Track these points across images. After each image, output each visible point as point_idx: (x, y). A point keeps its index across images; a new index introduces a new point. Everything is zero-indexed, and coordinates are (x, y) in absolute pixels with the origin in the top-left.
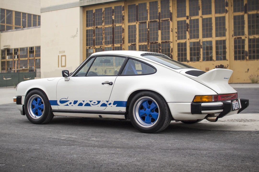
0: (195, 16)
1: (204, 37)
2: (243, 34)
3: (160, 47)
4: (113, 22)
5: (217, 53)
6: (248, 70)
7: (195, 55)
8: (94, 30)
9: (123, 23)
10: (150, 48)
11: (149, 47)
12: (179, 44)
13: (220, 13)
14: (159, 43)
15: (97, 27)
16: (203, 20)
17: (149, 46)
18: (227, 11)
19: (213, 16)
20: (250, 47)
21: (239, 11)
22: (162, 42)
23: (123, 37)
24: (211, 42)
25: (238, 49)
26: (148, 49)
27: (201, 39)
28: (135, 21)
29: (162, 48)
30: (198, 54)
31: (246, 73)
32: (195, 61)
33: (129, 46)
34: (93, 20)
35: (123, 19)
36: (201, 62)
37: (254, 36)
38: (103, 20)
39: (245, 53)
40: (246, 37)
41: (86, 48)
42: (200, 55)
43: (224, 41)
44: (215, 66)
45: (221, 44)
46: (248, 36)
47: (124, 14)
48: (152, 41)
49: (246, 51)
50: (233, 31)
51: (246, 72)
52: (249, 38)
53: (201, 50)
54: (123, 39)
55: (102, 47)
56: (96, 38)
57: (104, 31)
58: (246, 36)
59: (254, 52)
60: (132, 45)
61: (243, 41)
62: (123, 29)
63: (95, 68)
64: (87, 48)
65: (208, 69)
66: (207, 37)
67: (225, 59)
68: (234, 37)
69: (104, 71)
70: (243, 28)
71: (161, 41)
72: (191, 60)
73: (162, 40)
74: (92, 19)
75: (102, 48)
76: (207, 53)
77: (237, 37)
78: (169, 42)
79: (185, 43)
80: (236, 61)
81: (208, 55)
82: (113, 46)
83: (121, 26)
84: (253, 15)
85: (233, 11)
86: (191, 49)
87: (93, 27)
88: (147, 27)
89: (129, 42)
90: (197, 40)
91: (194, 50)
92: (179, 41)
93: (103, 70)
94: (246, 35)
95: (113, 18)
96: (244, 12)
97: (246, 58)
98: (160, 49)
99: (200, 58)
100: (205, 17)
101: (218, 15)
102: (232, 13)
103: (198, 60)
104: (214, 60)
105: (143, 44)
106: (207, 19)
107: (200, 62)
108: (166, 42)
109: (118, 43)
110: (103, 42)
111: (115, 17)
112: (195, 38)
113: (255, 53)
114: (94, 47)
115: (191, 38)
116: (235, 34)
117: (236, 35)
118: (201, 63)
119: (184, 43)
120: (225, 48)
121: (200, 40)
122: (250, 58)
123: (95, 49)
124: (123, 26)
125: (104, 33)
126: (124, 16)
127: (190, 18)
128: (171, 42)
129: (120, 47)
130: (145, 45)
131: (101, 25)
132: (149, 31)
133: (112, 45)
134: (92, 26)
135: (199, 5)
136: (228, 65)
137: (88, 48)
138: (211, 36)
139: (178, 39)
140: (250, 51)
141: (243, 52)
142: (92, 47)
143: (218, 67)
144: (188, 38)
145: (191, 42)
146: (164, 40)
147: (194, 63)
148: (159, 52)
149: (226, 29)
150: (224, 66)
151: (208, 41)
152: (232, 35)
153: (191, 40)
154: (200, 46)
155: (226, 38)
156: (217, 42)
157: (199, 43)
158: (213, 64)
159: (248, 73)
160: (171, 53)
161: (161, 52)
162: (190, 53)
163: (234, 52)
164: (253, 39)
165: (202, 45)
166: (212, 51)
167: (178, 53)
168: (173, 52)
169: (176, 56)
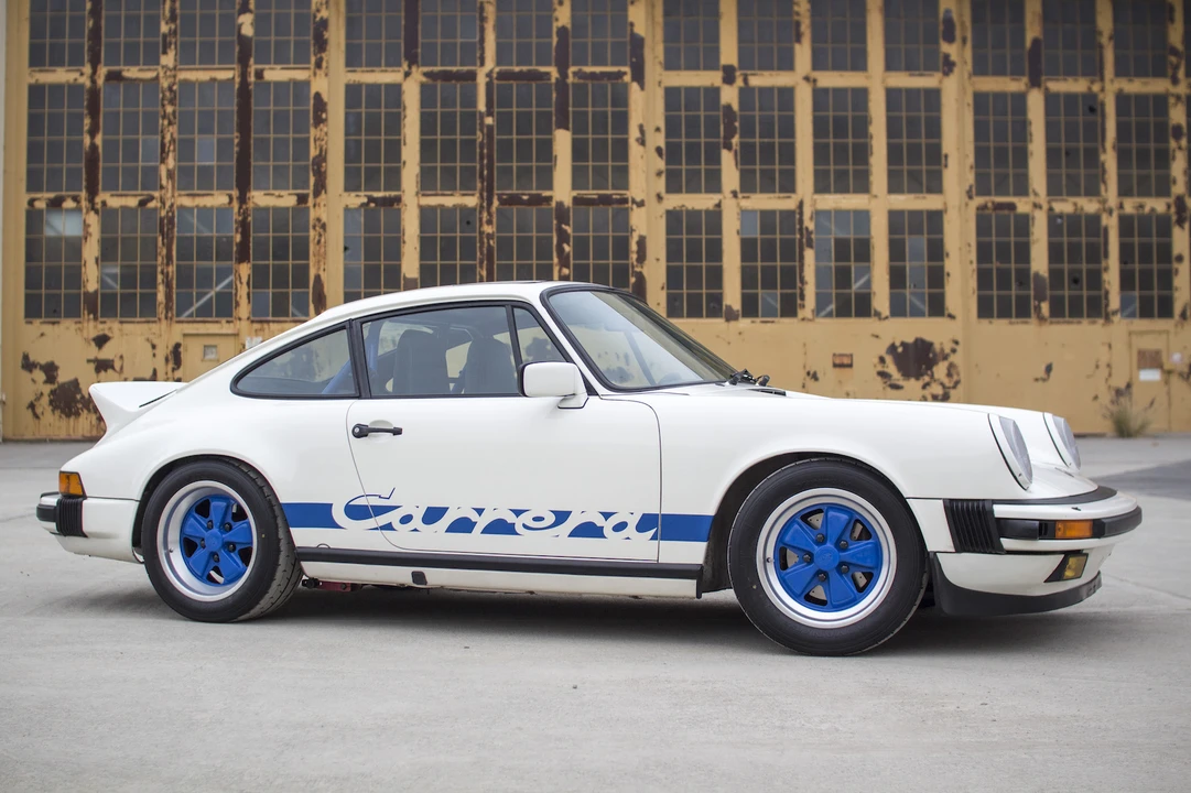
0: (774, 73)
1: (821, 187)
2: (1022, 188)
3: (568, 224)
4: (244, 52)
5: (897, 278)
6: (1049, 369)
7: (769, 284)
8: (94, 93)
9: (319, 65)
10: (498, 231)
11: (495, 220)
12: (673, 217)
13: (911, 67)
14: (560, 204)
15: (115, 77)
16: (820, 96)
17: (490, 214)
18: (948, 66)
19: (876, 80)
20: (1055, 253)
21: (999, 71)
22: (576, 200)
23: (313, 152)
24: (863, 217)
25: (995, 265)
26: (481, 233)
27: (807, 197)
28: (400, 65)
29: (574, 231)
30: (792, 278)
31: (1040, 383)
32: (776, 316)
33: (347, 209)
34: (90, 23)
35: (322, 45)
36: (810, 320)
37: (1075, 204)
38: (165, 36)
39: (1032, 286)
40: (1036, 206)
41: (25, 205)
42: (799, 284)
43: (935, 219)
44: (887, 344)
45: (916, 230)
46: (1049, 202)
47: (324, 13)
48: (514, 191)
49: (1037, 274)
50: (971, 167)
51: (1037, 380)
52: (1051, 209)
53: (809, 255)
54: (319, 166)
55: (152, 205)
56: (104, 142)
57: (172, 102)
58: (1037, 200)
59: (1076, 281)
60: (372, 205)
61: (1024, 224)
62: (320, 105)
63: (93, 334)
64: (31, 202)
65: (846, 361)
66: (842, 189)
67: (937, 307)
68: (979, 200)
69: (162, 352)
70: (1022, 157)
71: (575, 193)
72: (750, 308)
73: (575, 186)
74: (77, 23)
75: (155, 210)
76: (843, 278)
77: (993, 203)
78: (625, 201)
79: (715, 216)
80: (985, 322)
81: (849, 286)
82: (243, 199)
83: (307, 84)
84: (1071, 98)
85: (969, 67)
86: (748, 248)
87: (87, 69)
88: (482, 107)
89: (351, 185)
90: (789, 204)
91: (769, 254)
92: (674, 201)
93: (154, 347)
94: (1036, 194)
95: (248, 30)
96: (1025, 80)
97: (1038, 309)
98: (563, 237)
99: (799, 302)
100: (830, 80)
101: (902, 80)
102: (966, 76)
103: (790, 308)
104: (883, 316)
105: (449, 201)
106: (839, 93)
107: (803, 319)
108: (605, 200)
109: (275, 188)
110: (164, 173)
111: (256, 24)
112: (773, 191)
113: (1081, 289)
114: (91, 200)
115: (747, 186)
116: (981, 187)
117: (988, 193)
118: (810, 325)
119: (707, 212)
120: (937, 251)
121: (801, 205)
122: (1057, 312)
123: (97, 212)
124: (319, 85)
125: (174, 112)
126: (324, 24)
127: (746, 81)
128: (634, 201)
129: (293, 208)
130: (464, 209)
131: (153, 60)
132: (490, 128)
133: (235, 193)
134: (76, 62)
135: (798, 14)
136: (957, 343)
137: (41, 205)
138: (863, 186)
139: (673, 186)
140: (1055, 274)
141: (1024, 277)
142: (76, 199)
143: (900, 350)
144: (733, 188)
145: (750, 208)
146: (593, 189)
147: (769, 325)
148: (555, 254)
149: (946, 156)
150: (937, 347)
151: (847, 212)
152: (967, 188)
153: (748, 197)
154: (801, 234)
155: (945, 204)
156: (895, 217)
157: (797, 216)
158: (877, 337)
159: (1046, 383)
160: (635, 263)
161: (569, 253)
162: (744, 270)
163: (975, 276)
164: (1069, 216)
165: (811, 233)
166: (869, 267)
167: (668, 268)
168: (646, 262)
169: (661, 285)
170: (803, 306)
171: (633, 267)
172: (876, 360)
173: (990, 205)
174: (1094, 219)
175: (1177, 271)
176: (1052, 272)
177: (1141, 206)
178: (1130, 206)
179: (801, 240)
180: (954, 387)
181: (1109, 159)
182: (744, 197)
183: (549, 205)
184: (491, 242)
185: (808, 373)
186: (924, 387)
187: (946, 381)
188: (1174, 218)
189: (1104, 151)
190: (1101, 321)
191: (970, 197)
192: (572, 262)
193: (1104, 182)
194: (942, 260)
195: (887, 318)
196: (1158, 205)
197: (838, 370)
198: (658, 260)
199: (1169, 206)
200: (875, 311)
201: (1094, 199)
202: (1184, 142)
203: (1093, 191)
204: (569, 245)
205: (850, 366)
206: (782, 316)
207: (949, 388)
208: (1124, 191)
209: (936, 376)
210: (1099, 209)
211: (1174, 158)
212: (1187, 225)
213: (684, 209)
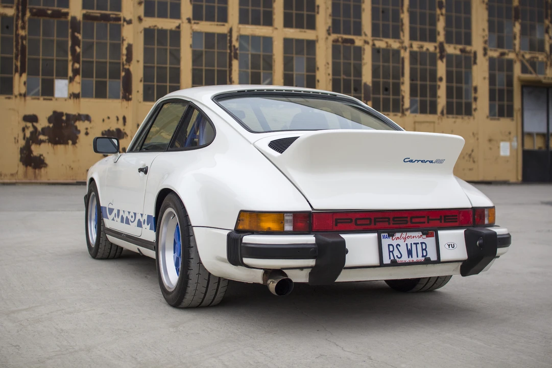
1: (243, 20)
2: (358, 31)
3: (79, 32)
7: (210, 82)
10: (30, 33)
11: (27, 26)
12: (149, 34)
14: (74, 18)
17: (23, 21)
20: (375, 72)
22: (85, 17)
24: (268, 42)
25: (343, 77)
26: (17, 35)
27: (235, 26)
29: (83, 37)
30: (224, 78)
37: (387, 43)
39: (363, 89)
40: (366, 42)
43: (311, 44)
45: (300, 52)
46: (373, 40)
48: (41, 7)
49: (365, 84)
50: (330, 15)
52: (374, 45)
53: (235, 63)
58: (366, 39)
59: (386, 89)
61: (359, 51)
66: (256, 22)
68: (334, 36)
70: (358, 12)
71: (84, 11)
73: (84, 7)
76: (256, 79)
77: (342, 38)
78: (119, 19)
79: (176, 34)
81: (259, 84)
86: (197, 57)
90: (223, 29)
91: (210, 62)
92: (149, 22)
94: (366, 35)
98: (76, 42)
108: (105, 18)
112: (214, 21)
113: (389, 95)
115: (197, 16)
116: (335, 28)
117: (339, 33)
119: (171, 31)
120: (312, 66)
121: (231, 31)
128: (125, 20)
130: (5, 17)
138: (268, 21)
139: (149, 13)
140: (375, 84)
141: (358, 86)
144: (188, 17)
145: (199, 31)
146: (97, 9)
148: (69, 53)
149: (318, 6)
151: (259, 37)
152: (327, 28)
153: (198, 23)
154: (231, 50)
155: (317, 37)
156: (287, 42)
157: (228, 38)
160: (125, 62)
161: (79, 53)
162: (194, 70)
163: (331, 84)
164: (383, 49)
165: (237, 49)
166: (271, 74)
167: (145, 67)
168: (132, 62)
169: (139, 79)
171: (123, 65)
173: (340, 39)
174: (397, 53)
175: (439, 86)
176: (373, 82)
177: (422, 47)
178: (416, 46)
179: (230, 54)
181: (405, 17)
182: (195, 23)
183: (66, 18)
184: (24, 42)
188: (438, 55)
189: (403, 12)
190: (400, 114)
191: (329, 34)
192: (81, 59)
193: (402, 30)
194: (315, 72)
196: (430, 47)
198: (138, 61)
199: (436, 48)
201: (397, 40)
202: (444, 11)
203: (396, 36)
204: (79, 47)
208: (413, 37)
210: (399, 47)
211: (439, 20)
212: (445, 60)
213: (156, 28)
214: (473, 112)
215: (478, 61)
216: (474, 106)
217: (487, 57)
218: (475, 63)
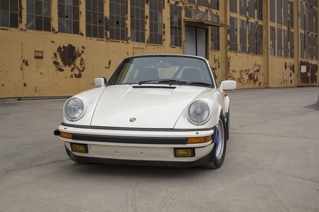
5: (61, 12)
6: (110, 63)
20: (111, 9)
25: (92, 11)
30: (16, 4)
32: (8, 27)
36: (24, 30)
39: (104, 23)
42: (19, 9)
44: (58, 46)
49: (106, 18)
51: (106, 68)
59: (118, 23)
65: (40, 55)
67: (76, 29)
76: (39, 8)
97: (106, 34)
99: (19, 19)
103: (15, 23)
107: (21, 30)
113: (119, 27)
118: (25, 32)
122: (112, 37)
136: (84, 48)
140: (111, 18)
141: (101, 18)
143: (62, 50)
147: (5, 31)
150: (76, 49)
158: (53, 42)
159: (109, 69)
170: (21, 22)
172: (53, 55)
175: (146, 22)
180: (83, 71)
185: (24, 61)
186: (72, 71)
187: (80, 67)
190: (125, 42)
194: (78, 5)
195: (57, 32)
197: (36, 59)
200: (53, 28)
205: (42, 58)
206: (11, 27)
207: (81, 71)
209: (76, 65)
212: (149, 4)
214: (163, 42)
215: (165, 6)
216: (163, 38)
217: (169, 4)
218: (164, 8)
